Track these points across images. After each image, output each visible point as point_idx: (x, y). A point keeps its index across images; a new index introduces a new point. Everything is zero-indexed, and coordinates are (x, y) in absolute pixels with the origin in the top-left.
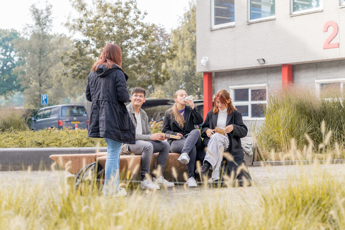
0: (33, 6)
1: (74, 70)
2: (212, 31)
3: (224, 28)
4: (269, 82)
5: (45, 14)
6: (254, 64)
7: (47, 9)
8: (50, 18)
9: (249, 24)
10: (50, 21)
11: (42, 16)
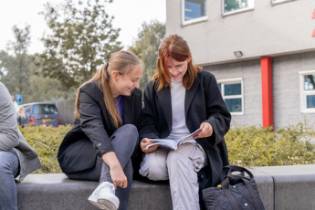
0: (15, 27)
1: (44, 70)
2: (182, 26)
3: (196, 23)
4: (245, 76)
5: (25, 32)
6: (230, 57)
7: (27, 29)
8: (29, 36)
9: (224, 17)
10: (29, 39)
11: (22, 35)
